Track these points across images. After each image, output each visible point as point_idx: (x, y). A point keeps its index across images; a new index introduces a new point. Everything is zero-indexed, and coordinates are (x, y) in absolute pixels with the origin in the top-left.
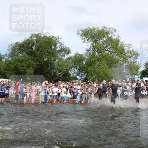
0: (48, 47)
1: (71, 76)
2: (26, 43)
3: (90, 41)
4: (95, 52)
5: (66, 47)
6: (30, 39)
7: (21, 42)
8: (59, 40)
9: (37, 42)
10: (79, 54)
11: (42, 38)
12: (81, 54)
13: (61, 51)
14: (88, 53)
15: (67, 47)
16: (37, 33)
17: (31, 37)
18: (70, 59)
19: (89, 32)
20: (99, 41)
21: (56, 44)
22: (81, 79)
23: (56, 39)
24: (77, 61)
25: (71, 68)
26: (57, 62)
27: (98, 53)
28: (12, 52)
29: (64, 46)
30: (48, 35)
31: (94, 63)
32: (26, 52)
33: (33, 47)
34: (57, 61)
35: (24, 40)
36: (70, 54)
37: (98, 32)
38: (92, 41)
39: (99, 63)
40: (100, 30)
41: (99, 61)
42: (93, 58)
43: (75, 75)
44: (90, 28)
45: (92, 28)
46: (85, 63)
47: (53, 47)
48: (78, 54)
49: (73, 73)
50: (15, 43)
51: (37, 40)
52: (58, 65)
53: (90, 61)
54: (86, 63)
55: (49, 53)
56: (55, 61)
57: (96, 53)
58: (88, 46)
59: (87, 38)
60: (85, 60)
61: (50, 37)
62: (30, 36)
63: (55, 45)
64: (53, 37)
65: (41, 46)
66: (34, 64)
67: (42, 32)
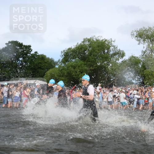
0: (101, 51)
1: (126, 80)
2: (78, 48)
3: (146, 42)
4: (152, 53)
5: (119, 50)
6: (82, 44)
7: (73, 47)
8: (113, 43)
9: (90, 47)
10: (135, 57)
11: (95, 42)
12: (136, 56)
13: (115, 54)
14: (144, 55)
15: (121, 50)
16: (89, 38)
17: (83, 42)
18: (124, 62)
19: (145, 32)
21: (110, 47)
22: (137, 83)
23: (109, 42)
24: (132, 65)
25: (126, 72)
28: (64, 58)
29: (118, 49)
30: (101, 39)
32: (79, 58)
33: (86, 52)
34: (111, 65)
35: (76, 45)
36: (124, 58)
38: (148, 41)
43: (130, 79)
44: (145, 28)
46: (141, 66)
47: (106, 51)
48: (133, 56)
49: (129, 77)
50: (67, 49)
51: (90, 45)
52: (112, 70)
54: (142, 65)
55: (102, 58)
56: (109, 65)
58: (144, 47)
59: (142, 38)
60: (142, 63)
61: (103, 40)
62: (83, 40)
63: (108, 49)
64: (106, 40)
65: (93, 50)
66: (88, 69)
67: (95, 36)
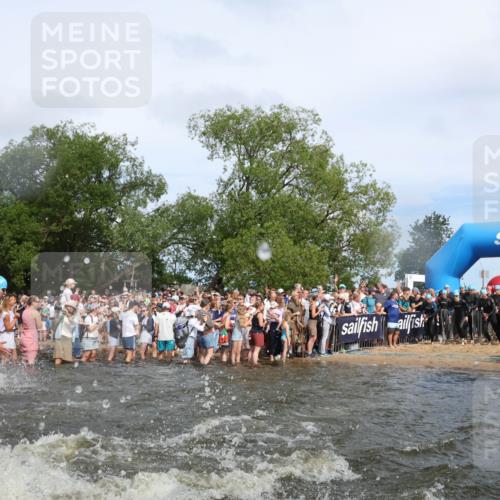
0: (89, 172)
1: (169, 270)
2: (13, 157)
3: (232, 152)
4: (247, 189)
5: (149, 172)
6: (27, 144)
8: (129, 148)
9: (52, 157)
10: (195, 198)
11: (71, 143)
12: (201, 195)
13: (133, 186)
14: (224, 192)
15: (154, 172)
16: (51, 125)
17: (30, 139)
18: (163, 212)
19: (231, 122)
20: (262, 153)
21: (118, 161)
22: (200, 281)
23: (117, 147)
24: (186, 221)
25: (165, 245)
26: (120, 225)
27: (260, 193)
29: (146, 168)
30: (93, 133)
31: (244, 226)
32: (12, 191)
33: (37, 172)
34: (119, 220)
35: (7, 148)
37: (259, 124)
38: (239, 152)
39: (262, 226)
40: (266, 117)
41: (260, 219)
42: (240, 210)
43: (180, 267)
44: (233, 110)
45: (241, 111)
46: (213, 227)
47: (106, 174)
48: (190, 196)
49: (175, 262)
51: (52, 149)
52: (124, 235)
53: (232, 218)
54: (216, 225)
55: (91, 194)
56: (114, 220)
57: (253, 193)
58: (225, 170)
59: (221, 141)
60: (216, 217)
61: (97, 137)
62: (29, 133)
63: (114, 166)
64: (107, 139)
65: (64, 169)
66: (41, 230)
67: (71, 122)
